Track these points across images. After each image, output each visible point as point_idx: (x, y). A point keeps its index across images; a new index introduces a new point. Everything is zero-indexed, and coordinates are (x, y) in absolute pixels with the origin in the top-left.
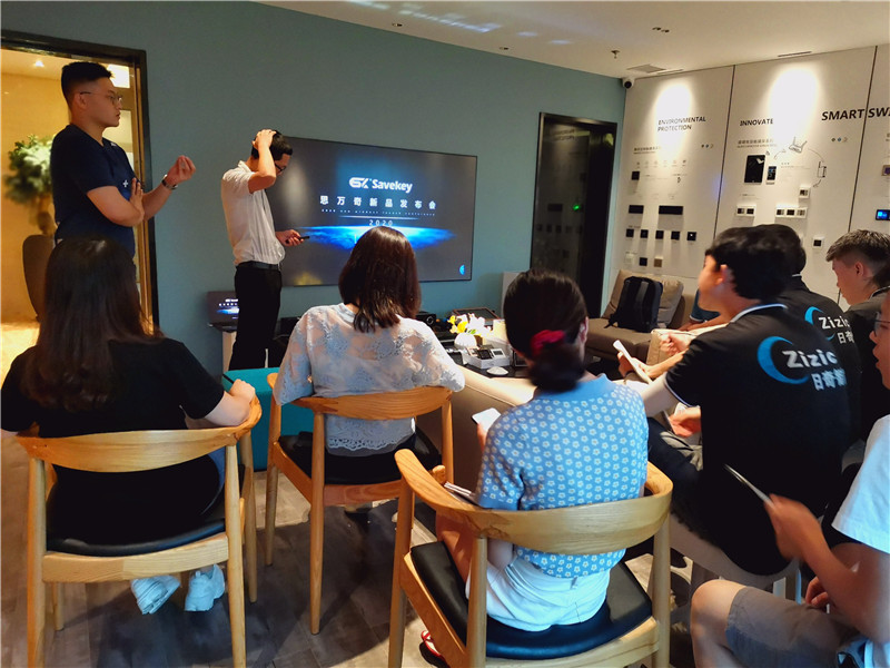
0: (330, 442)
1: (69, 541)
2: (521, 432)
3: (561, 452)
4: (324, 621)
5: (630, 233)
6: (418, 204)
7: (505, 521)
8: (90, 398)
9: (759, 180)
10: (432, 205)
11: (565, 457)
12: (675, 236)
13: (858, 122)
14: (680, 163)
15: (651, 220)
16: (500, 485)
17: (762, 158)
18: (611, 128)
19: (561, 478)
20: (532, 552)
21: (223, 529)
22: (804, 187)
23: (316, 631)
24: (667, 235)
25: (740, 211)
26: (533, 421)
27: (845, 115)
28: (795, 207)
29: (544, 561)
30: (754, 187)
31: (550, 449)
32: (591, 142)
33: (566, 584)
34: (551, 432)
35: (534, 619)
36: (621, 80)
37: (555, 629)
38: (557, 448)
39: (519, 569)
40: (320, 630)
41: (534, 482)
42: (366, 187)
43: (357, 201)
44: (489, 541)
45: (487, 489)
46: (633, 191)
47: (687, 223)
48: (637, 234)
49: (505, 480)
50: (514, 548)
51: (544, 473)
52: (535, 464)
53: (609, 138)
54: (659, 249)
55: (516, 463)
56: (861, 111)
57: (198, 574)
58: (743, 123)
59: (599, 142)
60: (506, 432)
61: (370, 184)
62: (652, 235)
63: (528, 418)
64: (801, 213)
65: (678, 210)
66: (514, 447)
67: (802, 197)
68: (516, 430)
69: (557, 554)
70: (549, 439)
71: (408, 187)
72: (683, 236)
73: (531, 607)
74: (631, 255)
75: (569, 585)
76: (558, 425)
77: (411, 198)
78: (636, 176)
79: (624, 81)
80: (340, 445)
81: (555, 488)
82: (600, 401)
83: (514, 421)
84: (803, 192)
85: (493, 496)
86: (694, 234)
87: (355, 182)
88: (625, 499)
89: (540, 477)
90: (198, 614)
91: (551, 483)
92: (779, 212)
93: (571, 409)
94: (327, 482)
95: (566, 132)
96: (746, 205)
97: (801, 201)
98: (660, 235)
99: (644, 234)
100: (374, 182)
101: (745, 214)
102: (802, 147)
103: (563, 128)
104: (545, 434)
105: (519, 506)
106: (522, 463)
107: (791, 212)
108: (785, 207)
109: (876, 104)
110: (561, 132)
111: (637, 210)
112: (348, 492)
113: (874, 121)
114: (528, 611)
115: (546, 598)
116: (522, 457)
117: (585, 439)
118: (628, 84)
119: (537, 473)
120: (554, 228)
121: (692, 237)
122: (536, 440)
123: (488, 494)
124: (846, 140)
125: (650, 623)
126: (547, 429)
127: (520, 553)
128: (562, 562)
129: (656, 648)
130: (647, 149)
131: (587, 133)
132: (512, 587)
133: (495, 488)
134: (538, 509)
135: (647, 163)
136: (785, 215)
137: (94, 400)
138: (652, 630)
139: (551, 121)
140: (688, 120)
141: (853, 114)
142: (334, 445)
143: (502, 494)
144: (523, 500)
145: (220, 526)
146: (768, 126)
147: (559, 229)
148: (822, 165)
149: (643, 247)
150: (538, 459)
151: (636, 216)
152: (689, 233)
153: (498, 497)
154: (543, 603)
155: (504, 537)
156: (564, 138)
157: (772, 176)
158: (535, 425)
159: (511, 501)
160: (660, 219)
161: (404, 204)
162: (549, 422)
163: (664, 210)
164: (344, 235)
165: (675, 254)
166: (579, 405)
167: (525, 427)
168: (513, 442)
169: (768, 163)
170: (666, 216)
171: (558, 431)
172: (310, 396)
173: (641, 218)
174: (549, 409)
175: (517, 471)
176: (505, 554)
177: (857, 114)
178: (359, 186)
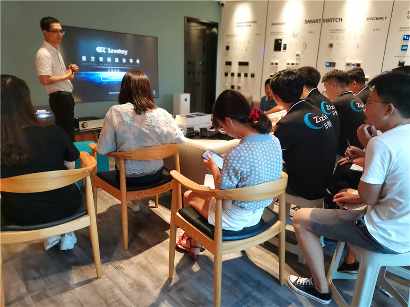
0: (127, 172)
1: (10, 227)
2: (241, 156)
3: (258, 163)
4: (129, 245)
5: (226, 74)
6: (131, 61)
7: (231, 193)
8: (17, 158)
9: (279, 50)
10: (138, 61)
11: (259, 165)
12: (246, 75)
13: (318, 24)
14: (246, 42)
15: (235, 68)
16: (231, 179)
17: (281, 40)
18: (215, 25)
19: (257, 173)
20: (241, 202)
21: (87, 214)
22: (298, 53)
23: (126, 248)
24: (243, 75)
25: (272, 64)
26: (245, 151)
27: (314, 21)
28: (294, 62)
29: (246, 205)
30: (277, 53)
31: (253, 162)
32: (207, 32)
33: (251, 213)
34: (253, 155)
35: (238, 226)
36: (219, 2)
37: (245, 229)
38: (256, 161)
39: (233, 210)
40: (128, 248)
41: (245, 176)
42: (105, 52)
43: (101, 59)
44: (223, 200)
45: (224, 181)
46: (227, 55)
47: (250, 70)
48: (229, 75)
49: (233, 177)
50: (233, 202)
51: (251, 172)
52: (247, 169)
53: (215, 30)
54: (239, 81)
55: (239, 169)
56: (320, 20)
57: (66, 235)
58: (273, 24)
59: (210, 32)
60: (235, 157)
61: (107, 50)
62: (236, 75)
63: (243, 150)
64: (297, 64)
65: (246, 64)
66: (238, 163)
67: (297, 57)
68: (239, 155)
69: (251, 202)
70: (253, 158)
71: (125, 52)
72: (249, 75)
73: (237, 222)
74: (227, 85)
75: (252, 213)
76: (256, 152)
77: (127, 58)
78: (228, 48)
79: (221, 3)
80: (133, 172)
81: (254, 178)
82: (269, 141)
83: (237, 152)
84: (297, 55)
85: (227, 184)
86: (254, 74)
87: (100, 49)
88: (274, 180)
89: (249, 174)
90: (68, 251)
91: (253, 176)
92: (288, 64)
93: (260, 145)
94: (127, 190)
95: (195, 26)
96: (275, 61)
97: (297, 59)
98: (239, 75)
99: (233, 75)
100: (109, 49)
101: (274, 65)
102: (297, 35)
103: (193, 24)
104: (251, 156)
105: (237, 186)
106: (242, 169)
107: (293, 64)
108: (291, 62)
109: (326, 17)
110: (192, 27)
111: (229, 63)
112: (138, 194)
113: (325, 24)
114: (236, 224)
115: (244, 218)
116: (242, 167)
117: (265, 157)
118: (223, 5)
119: (247, 172)
120: (192, 72)
121: (253, 76)
122: (247, 159)
123: (224, 183)
124: (314, 32)
125: (278, 223)
126: (252, 154)
127: (236, 203)
128: (253, 204)
129: (281, 231)
130: (232, 36)
131: (205, 27)
132: (230, 216)
133: (228, 180)
134: (245, 187)
135: (232, 42)
136: (290, 66)
137: (20, 158)
138: (280, 225)
139: (189, 20)
140: (249, 22)
141: (317, 21)
142: (130, 173)
143: (231, 183)
144: (240, 184)
145: (85, 212)
146: (283, 26)
147: (194, 73)
148: (305, 43)
149: (232, 81)
150: (248, 167)
151: (228, 66)
152: (252, 74)
153: (229, 184)
154: (242, 220)
155: (229, 198)
156: (194, 30)
157: (285, 48)
158: (246, 153)
159: (234, 185)
160: (239, 68)
161: (124, 60)
162: (252, 151)
163: (241, 64)
164: (96, 76)
165: (246, 83)
166: (262, 143)
167: (243, 154)
168: (238, 161)
169: (283, 43)
170: (242, 67)
171: (256, 155)
172: (116, 151)
173: (231, 68)
174: (251, 146)
175: (240, 172)
176: (229, 204)
177: (319, 21)
178: (101, 52)
